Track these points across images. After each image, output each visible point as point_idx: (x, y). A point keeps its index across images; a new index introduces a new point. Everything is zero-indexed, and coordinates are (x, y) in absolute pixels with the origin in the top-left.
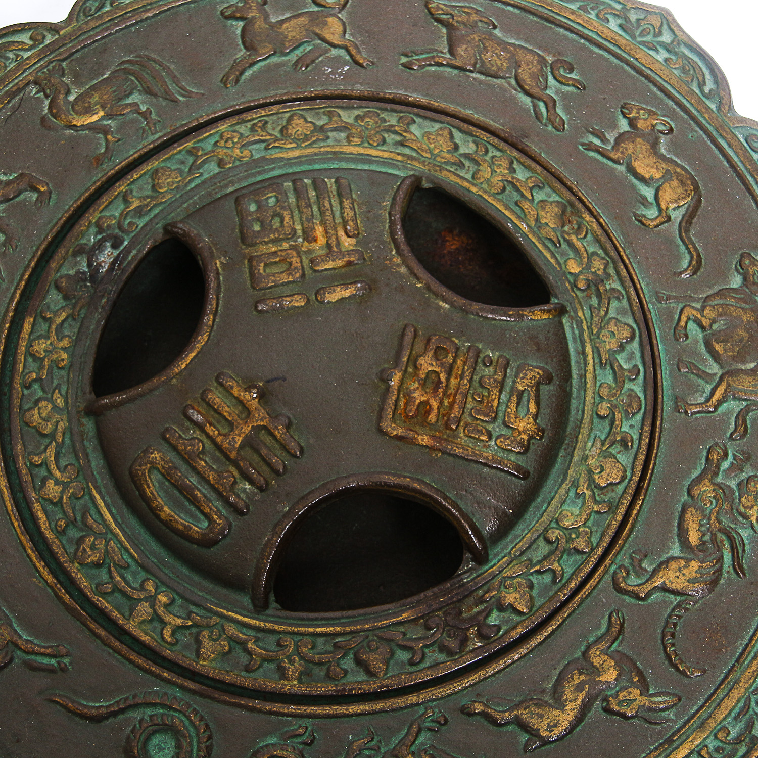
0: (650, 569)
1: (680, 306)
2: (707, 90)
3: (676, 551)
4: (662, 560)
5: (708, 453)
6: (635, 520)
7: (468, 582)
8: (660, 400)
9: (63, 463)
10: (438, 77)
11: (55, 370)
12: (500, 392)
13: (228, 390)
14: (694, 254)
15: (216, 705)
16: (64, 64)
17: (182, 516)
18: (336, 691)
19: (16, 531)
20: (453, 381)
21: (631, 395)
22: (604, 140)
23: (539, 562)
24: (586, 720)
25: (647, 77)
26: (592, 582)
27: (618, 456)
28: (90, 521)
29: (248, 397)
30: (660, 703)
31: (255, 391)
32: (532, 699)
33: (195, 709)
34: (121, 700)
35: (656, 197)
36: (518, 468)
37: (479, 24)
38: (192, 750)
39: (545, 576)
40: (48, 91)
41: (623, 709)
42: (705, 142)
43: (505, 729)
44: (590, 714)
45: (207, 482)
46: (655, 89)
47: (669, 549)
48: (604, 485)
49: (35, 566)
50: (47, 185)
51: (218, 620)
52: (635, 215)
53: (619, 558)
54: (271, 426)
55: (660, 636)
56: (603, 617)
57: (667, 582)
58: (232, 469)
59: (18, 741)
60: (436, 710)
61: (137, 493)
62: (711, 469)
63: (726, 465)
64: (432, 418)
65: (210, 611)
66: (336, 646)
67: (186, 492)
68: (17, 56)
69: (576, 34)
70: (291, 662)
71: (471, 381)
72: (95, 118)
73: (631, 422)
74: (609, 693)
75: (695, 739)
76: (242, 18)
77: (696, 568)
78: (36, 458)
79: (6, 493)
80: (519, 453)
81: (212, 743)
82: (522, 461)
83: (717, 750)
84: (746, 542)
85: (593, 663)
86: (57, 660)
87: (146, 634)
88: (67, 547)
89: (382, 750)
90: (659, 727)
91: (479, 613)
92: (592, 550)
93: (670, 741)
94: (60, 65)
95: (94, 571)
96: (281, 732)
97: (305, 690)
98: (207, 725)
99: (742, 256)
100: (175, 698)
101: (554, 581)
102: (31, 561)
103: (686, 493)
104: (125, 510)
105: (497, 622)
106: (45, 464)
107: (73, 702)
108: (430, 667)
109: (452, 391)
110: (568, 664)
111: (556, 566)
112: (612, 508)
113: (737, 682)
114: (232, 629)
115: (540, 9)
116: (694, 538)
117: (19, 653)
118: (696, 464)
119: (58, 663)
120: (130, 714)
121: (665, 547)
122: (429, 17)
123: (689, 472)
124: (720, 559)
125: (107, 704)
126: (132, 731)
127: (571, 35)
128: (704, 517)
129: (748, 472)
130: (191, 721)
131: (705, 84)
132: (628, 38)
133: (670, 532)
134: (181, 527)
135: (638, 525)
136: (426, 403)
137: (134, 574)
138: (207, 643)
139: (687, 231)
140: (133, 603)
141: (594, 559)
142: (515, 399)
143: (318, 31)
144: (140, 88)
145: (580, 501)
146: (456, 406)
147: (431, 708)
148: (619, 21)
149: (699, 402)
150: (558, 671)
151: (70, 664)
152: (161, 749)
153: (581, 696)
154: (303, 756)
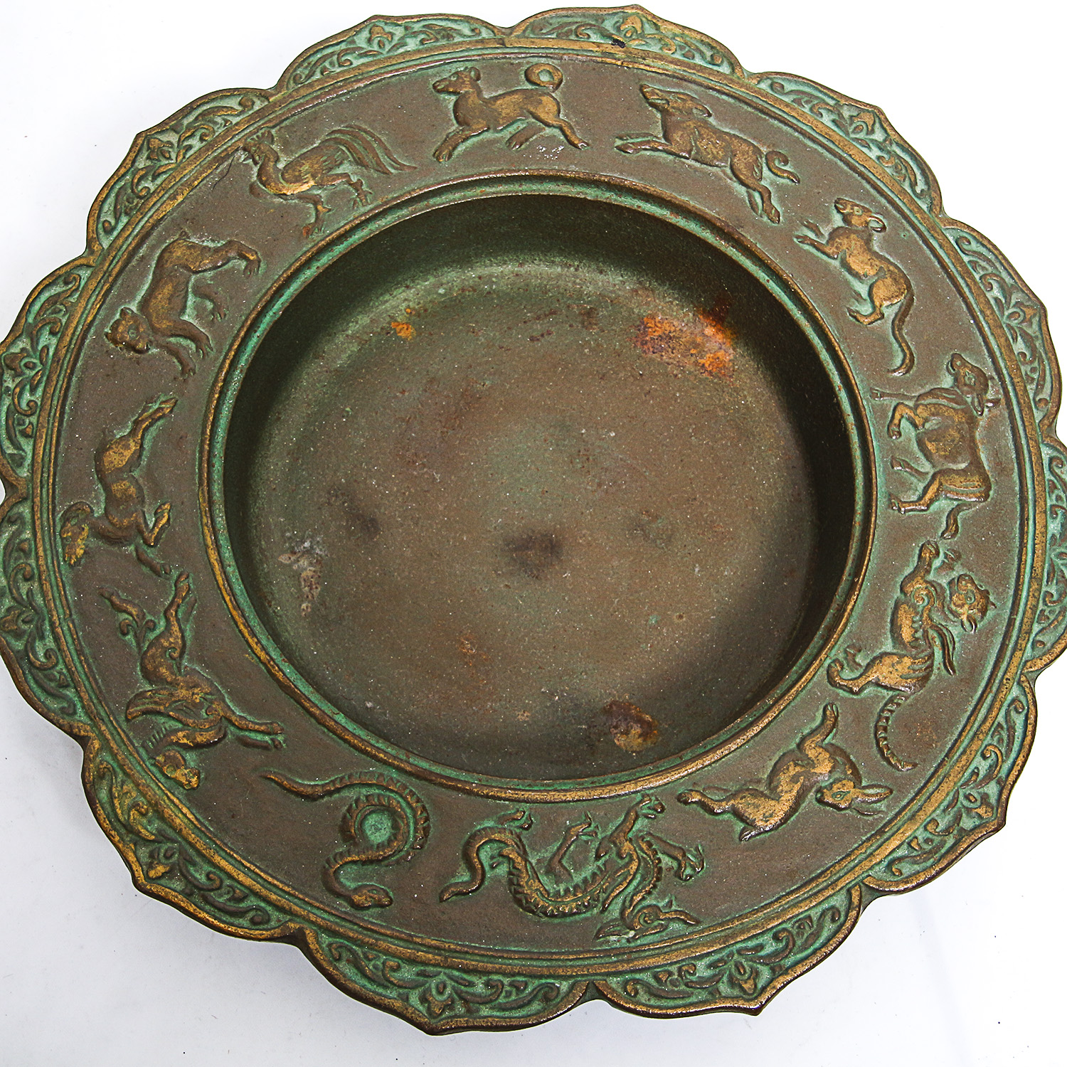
0: (864, 664)
1: (894, 404)
2: (918, 190)
3: (888, 646)
4: (875, 655)
5: (921, 551)
6: (850, 615)
8: (874, 497)
10: (653, 161)
14: (907, 352)
15: (432, 787)
16: (273, 131)
19: (227, 605)
22: (818, 234)
24: (800, 811)
25: (861, 174)
26: (808, 675)
30: (872, 795)
32: (748, 789)
33: (411, 791)
34: (336, 779)
35: (870, 294)
37: (694, 111)
38: (409, 832)
40: (257, 158)
41: (837, 800)
42: (917, 242)
43: (720, 818)
44: (804, 805)
46: (868, 187)
47: (882, 643)
49: (247, 642)
50: (256, 253)
52: (850, 310)
53: (834, 652)
55: (872, 730)
56: (818, 710)
57: (881, 678)
59: (233, 817)
60: (653, 798)
62: (923, 567)
63: (937, 563)
68: (226, 121)
69: (791, 127)
72: (305, 187)
74: (823, 785)
75: (906, 830)
76: (455, 93)
77: (909, 664)
79: (217, 566)
81: (429, 825)
83: (927, 841)
84: (956, 639)
85: (807, 755)
86: (271, 737)
90: (871, 818)
93: (881, 832)
94: (269, 132)
96: (498, 815)
98: (424, 807)
99: (953, 356)
100: (392, 779)
102: (244, 637)
103: (899, 590)
107: (287, 779)
110: (784, 754)
113: (947, 776)
115: (755, 100)
116: (906, 634)
117: (232, 728)
118: (908, 561)
119: (272, 739)
120: (345, 793)
121: (877, 641)
122: (644, 101)
123: (901, 570)
124: (931, 656)
125: (323, 782)
126: (349, 810)
127: (785, 128)
128: (917, 613)
129: (958, 570)
130: (408, 803)
131: (916, 184)
132: (841, 134)
133: (884, 628)
135: (852, 620)
139: (900, 329)
143: (532, 109)
144: (351, 159)
147: (648, 795)
148: (833, 117)
149: (912, 500)
150: (773, 763)
151: (284, 742)
152: (378, 830)
153: (797, 787)
154: (520, 840)
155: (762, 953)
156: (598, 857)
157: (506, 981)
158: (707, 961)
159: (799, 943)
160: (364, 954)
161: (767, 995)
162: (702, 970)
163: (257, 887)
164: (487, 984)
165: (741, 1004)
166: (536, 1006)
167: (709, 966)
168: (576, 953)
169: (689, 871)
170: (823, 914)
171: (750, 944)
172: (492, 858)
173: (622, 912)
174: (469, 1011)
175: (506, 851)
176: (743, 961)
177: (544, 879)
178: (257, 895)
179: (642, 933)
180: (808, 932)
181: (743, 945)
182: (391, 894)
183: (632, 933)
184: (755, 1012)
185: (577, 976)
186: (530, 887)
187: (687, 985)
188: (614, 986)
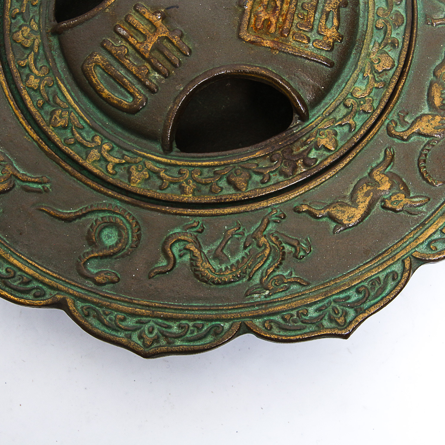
0: (410, 122)
3: (426, 110)
4: (417, 116)
6: (401, 92)
7: (297, 132)
8: (415, 17)
9: (39, 65)
11: (31, 7)
12: (315, 12)
13: (142, 15)
15: (142, 210)
17: (116, 95)
18: (216, 200)
19: (12, 107)
20: (285, 6)
21: (398, 14)
23: (341, 119)
24: (371, 214)
26: (374, 131)
27: (389, 53)
28: (58, 100)
29: (155, 19)
30: (417, 202)
31: (159, 14)
32: (337, 202)
33: (129, 213)
34: (83, 208)
36: (327, 60)
38: (128, 237)
39: (344, 128)
41: (394, 206)
43: (321, 220)
44: (373, 210)
45: (131, 73)
47: (422, 109)
48: (380, 71)
49: (25, 128)
51: (141, 159)
53: (391, 115)
54: (170, 37)
55: (416, 162)
56: (381, 152)
57: (421, 130)
58: (147, 64)
59: (21, 234)
60: (279, 210)
61: (87, 82)
64: (272, 29)
65: (136, 154)
66: (215, 173)
67: (118, 80)
70: (188, 183)
71: (296, 5)
73: (397, 32)
74: (385, 197)
75: (439, 222)
77: (439, 120)
78: (22, 62)
79: (4, 84)
80: (327, 51)
81: (140, 233)
82: (329, 56)
85: (375, 179)
86: (42, 185)
87: (97, 168)
88: (45, 117)
89: (246, 235)
90: (416, 216)
91: (304, 151)
92: (374, 111)
93: (423, 224)
95: (62, 131)
96: (183, 225)
97: (197, 200)
98: (137, 222)
100: (117, 206)
101: (350, 131)
102: (23, 126)
103: (432, 75)
104: (80, 93)
105: (315, 157)
106: (28, 66)
107: (53, 210)
108: (274, 185)
109: (284, 12)
110: (360, 180)
111: (351, 121)
112: (386, 85)
114: (150, 164)
116: (437, 101)
117: (18, 181)
118: (439, 56)
119: (43, 187)
120: (89, 217)
121: (418, 107)
123: (434, 62)
125: (75, 211)
126: (91, 227)
128: (444, 88)
130: (127, 220)
133: (423, 99)
134: (115, 102)
135: (402, 95)
136: (268, 20)
137: (88, 133)
138: (135, 173)
140: (87, 150)
141: (375, 116)
142: (324, 17)
145: (365, 82)
146: (287, 22)
147: (275, 209)
149: (440, 17)
150: (353, 185)
151: (51, 187)
152: (109, 237)
153: (368, 199)
154: (197, 239)
155: (350, 301)
156: (245, 247)
157: (191, 324)
158: (314, 307)
159: (372, 294)
160: (103, 311)
161: (353, 326)
162: (312, 313)
163: (37, 275)
164: (179, 327)
165: (336, 331)
166: (209, 339)
167: (316, 310)
168: (234, 305)
169: (302, 253)
170: (387, 276)
171: (341, 296)
172: (180, 251)
173: (261, 280)
174: (169, 343)
175: (188, 246)
176: (337, 306)
177: (212, 262)
178: (37, 280)
179: (273, 292)
180: (378, 287)
181: (337, 296)
182: (119, 276)
183: (267, 292)
184: (346, 337)
185: (234, 319)
186: (204, 267)
187: (302, 322)
188: (257, 324)
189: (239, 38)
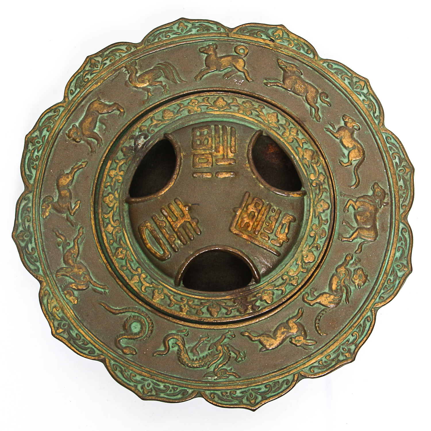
0: (316, 295)
1: (348, 199)
2: (376, 115)
3: (327, 290)
5: (346, 257)
6: (315, 277)
7: (252, 289)
8: (333, 234)
9: (115, 218)
10: (277, 91)
11: (117, 183)
12: (276, 223)
13: (178, 205)
14: (358, 180)
15: (156, 316)
16: (137, 61)
17: (155, 248)
18: (199, 319)
20: (260, 216)
21: (324, 230)
22: (334, 128)
23: (278, 286)
25: (355, 106)
26: (295, 297)
27: (314, 252)
28: (122, 242)
29: (184, 209)
30: (310, 343)
31: (187, 207)
32: (266, 334)
33: (149, 316)
34: (124, 308)
35: (348, 155)
36: (277, 252)
37: (296, 72)
38: (146, 331)
39: (279, 291)
40: (129, 71)
41: (296, 343)
42: (371, 136)
43: (254, 342)
45: (165, 238)
46: (357, 111)
47: (325, 289)
48: (306, 262)
49: (100, 255)
50: (124, 109)
51: (162, 287)
52: (339, 160)
53: (306, 289)
54: (191, 222)
55: (314, 320)
56: (296, 309)
57: (321, 302)
58: (175, 235)
59: (87, 316)
60: (232, 332)
61: (140, 236)
62: (346, 263)
63: (351, 262)
64: (250, 229)
65: (159, 283)
66: (201, 303)
67: (157, 240)
68: (120, 55)
69: (332, 83)
70: (185, 306)
71: (266, 217)
72: (145, 85)
73: (321, 240)
74: (293, 337)
75: (318, 357)
76: (206, 53)
77: (332, 298)
78: (106, 216)
79: (93, 226)
80: (278, 247)
81: (153, 329)
82: (279, 249)
83: (325, 362)
84: (352, 291)
85: (289, 325)
86: (104, 290)
87: (136, 287)
88: (112, 250)
89: (211, 342)
90: (307, 351)
91: (253, 300)
92: (298, 285)
93: (310, 356)
94: (135, 61)
95: (121, 261)
96: (177, 330)
97: (188, 317)
98: (152, 323)
99: (375, 183)
100: (143, 311)
101: (282, 294)
102: (99, 253)
104: (134, 240)
105: (259, 305)
106: (109, 218)
108: (233, 317)
109: (258, 220)
110: (281, 324)
111: (283, 289)
112: (308, 271)
113: (337, 340)
114: (166, 291)
115: (320, 70)
116: (334, 287)
117: (91, 285)
118: (341, 260)
120: (126, 314)
121: (323, 288)
122: (278, 65)
123: (338, 262)
124: (342, 296)
125: (119, 309)
126: (127, 320)
127: (330, 83)
128: (339, 280)
129: (359, 266)
130: (147, 321)
131: (375, 113)
132: (351, 88)
133: (327, 283)
134: (153, 252)
136: (248, 223)
137: (135, 265)
138: (156, 294)
139: (357, 170)
140: (133, 276)
141: (297, 289)
142: (281, 226)
143: (234, 64)
144: (164, 75)
145: (297, 266)
146: (259, 226)
148: (349, 81)
150: (276, 326)
151: (108, 292)
152: (136, 328)
153: (283, 336)
154: (183, 339)
155: (260, 391)
156: (209, 349)
157: (171, 386)
158: (240, 391)
159: (273, 390)
160: (125, 369)
161: (259, 406)
162: (238, 393)
163: (92, 342)
164: (164, 386)
165: (249, 407)
166: (179, 396)
167: (241, 393)
168: (196, 381)
169: (240, 359)
170: (283, 382)
171: (257, 387)
172: (173, 344)
173: (214, 370)
174: (157, 394)
175: (178, 342)
176: (253, 393)
177: (189, 354)
178: (91, 344)
179: (220, 378)
180: (277, 386)
181: (254, 387)
182: (137, 351)
183: (216, 377)
184: (254, 410)
185: (195, 389)
186: (184, 356)
187: (232, 398)
188: (207, 394)
189: (230, 230)
